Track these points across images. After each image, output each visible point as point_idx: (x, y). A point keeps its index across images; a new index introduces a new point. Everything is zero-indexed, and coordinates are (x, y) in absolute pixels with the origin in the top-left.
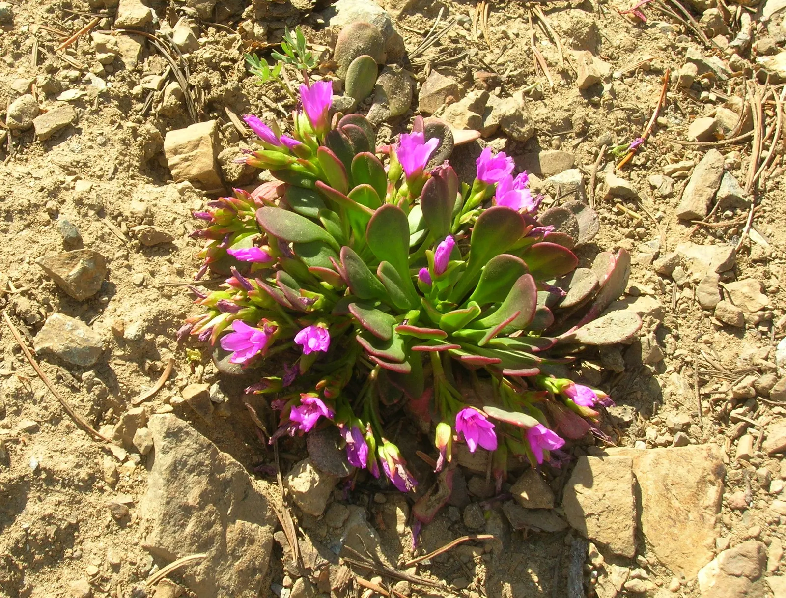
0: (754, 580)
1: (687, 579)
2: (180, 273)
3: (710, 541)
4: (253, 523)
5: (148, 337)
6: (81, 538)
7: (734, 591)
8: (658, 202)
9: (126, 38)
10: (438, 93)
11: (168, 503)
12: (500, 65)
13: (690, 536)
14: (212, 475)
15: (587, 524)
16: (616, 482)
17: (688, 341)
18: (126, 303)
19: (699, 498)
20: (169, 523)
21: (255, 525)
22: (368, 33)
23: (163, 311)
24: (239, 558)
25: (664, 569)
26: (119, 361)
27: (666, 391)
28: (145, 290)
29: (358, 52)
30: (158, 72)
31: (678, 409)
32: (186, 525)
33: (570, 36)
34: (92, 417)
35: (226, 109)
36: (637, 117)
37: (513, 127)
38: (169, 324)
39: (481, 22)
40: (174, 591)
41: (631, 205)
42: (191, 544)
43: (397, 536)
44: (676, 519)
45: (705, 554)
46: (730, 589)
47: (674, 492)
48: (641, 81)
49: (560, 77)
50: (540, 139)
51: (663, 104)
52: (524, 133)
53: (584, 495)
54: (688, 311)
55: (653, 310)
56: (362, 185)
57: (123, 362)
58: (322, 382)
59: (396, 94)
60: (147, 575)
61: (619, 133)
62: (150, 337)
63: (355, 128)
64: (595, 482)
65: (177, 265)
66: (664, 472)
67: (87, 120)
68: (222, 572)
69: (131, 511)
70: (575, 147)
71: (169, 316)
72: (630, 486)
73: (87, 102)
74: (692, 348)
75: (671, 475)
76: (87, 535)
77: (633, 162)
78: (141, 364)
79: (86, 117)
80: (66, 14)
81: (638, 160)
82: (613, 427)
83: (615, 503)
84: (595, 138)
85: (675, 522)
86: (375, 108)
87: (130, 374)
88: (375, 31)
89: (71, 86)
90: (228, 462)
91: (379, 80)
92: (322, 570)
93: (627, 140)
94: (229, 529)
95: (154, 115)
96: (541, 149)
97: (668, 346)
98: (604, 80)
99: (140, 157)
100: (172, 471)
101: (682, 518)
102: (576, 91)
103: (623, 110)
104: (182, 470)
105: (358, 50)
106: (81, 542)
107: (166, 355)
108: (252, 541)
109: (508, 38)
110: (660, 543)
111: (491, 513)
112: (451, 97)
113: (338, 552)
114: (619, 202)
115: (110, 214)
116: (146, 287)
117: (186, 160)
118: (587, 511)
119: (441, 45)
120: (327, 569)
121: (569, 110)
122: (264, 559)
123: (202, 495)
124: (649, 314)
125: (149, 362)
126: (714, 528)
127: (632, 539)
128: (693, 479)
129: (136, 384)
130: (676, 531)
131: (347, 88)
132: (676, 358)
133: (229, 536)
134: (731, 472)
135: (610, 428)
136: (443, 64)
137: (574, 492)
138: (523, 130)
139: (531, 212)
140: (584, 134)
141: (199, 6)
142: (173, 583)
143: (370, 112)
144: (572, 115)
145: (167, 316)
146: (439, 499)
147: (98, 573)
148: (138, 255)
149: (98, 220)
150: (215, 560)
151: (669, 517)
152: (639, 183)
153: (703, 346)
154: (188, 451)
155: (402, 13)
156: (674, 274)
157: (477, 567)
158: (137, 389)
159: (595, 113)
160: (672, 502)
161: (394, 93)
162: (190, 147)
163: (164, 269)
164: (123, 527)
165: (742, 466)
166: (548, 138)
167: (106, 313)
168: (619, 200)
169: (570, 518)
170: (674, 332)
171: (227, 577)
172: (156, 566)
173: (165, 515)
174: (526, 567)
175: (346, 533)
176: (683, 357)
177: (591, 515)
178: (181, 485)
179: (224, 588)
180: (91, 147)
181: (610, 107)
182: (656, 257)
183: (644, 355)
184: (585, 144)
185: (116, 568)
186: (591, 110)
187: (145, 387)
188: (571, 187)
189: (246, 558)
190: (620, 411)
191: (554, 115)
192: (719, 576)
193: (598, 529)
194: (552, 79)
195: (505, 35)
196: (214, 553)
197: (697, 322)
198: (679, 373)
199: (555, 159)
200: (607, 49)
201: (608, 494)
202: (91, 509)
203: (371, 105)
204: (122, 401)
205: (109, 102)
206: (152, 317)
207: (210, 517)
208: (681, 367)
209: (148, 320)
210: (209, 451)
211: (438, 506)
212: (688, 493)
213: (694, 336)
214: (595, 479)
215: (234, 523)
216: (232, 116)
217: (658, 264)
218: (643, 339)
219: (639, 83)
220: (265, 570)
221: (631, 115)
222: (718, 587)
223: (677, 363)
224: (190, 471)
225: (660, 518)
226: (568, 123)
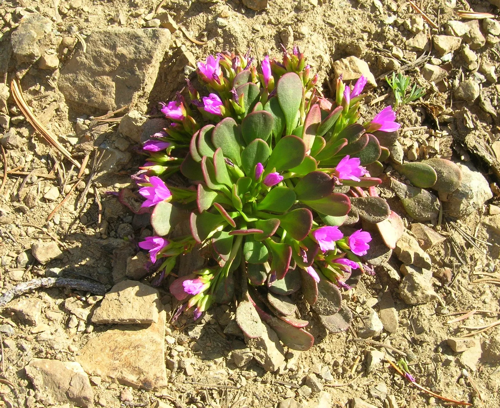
0: (67, 393)
1: (76, 357)
2: (265, 54)
3: (99, 372)
4: (115, 95)
5: (220, 31)
6: (104, 4)
7: (61, 379)
8: (365, 387)
9: (426, 41)
10: (425, 235)
11: (116, 34)
12: (459, 287)
13: (103, 360)
14: (135, 60)
15: (113, 293)
16: (138, 310)
17: (252, 388)
18: (242, 23)
19: (129, 368)
20: (105, 36)
21: (114, 96)
22: (455, 179)
23: (237, 40)
24: (94, 85)
25: (84, 343)
26: (205, 18)
27: (211, 363)
28: (250, 32)
29: (439, 173)
30: (405, 57)
31: (199, 370)
32: (106, 48)
33: (491, 341)
34: (170, 3)
35: (387, 94)
36: (431, 381)
37: (406, 283)
38: (231, 45)
39: (491, 278)
40: (71, 45)
41: (360, 367)
42: (96, 52)
43: (113, 184)
44: (115, 351)
45: (91, 369)
46: (62, 377)
47: (133, 352)
48: (464, 391)
49: (456, 327)
50: (406, 310)
51: (446, 403)
52: (404, 291)
53: (131, 291)
54: (277, 393)
55: (270, 359)
56: (325, 142)
57: (205, 21)
58: (194, 121)
59: (418, 205)
60: (81, 33)
61: (417, 366)
62: (220, 32)
63: (366, 140)
64: (139, 298)
65: (270, 52)
66: (147, 345)
67: (364, 13)
68: (84, 74)
69: (116, 24)
70: (404, 336)
71: (236, 44)
72: (135, 318)
73: (376, 13)
74: (248, 390)
75: (144, 350)
76: (106, 7)
77: (396, 374)
78: (205, 30)
79: (365, 12)
80: (436, 10)
81: (397, 378)
82: (185, 325)
83: (124, 309)
84: (411, 349)
85: (113, 351)
86: (403, 186)
87: (198, 25)
88: (457, 184)
89: (385, 6)
90: (144, 71)
91: (425, 191)
92: (91, 137)
93: (412, 372)
94: (108, 77)
95: (376, 54)
96: (398, 310)
97: (247, 372)
98: (457, 359)
99: (345, 44)
100: (134, 35)
101: (116, 356)
102: (446, 337)
103: (435, 369)
104: (136, 42)
105: (442, 173)
106: (102, 4)
107: (211, 44)
108: (104, 93)
109: (481, 295)
110: (101, 341)
111: (127, 241)
112: (423, 242)
113: (102, 146)
114: (361, 359)
115: (298, 16)
116: (253, 32)
117: (346, 67)
118: (121, 293)
119: (468, 248)
120: (92, 140)
121: (430, 331)
122: (96, 102)
123: (123, 55)
124: (266, 355)
125: (205, 33)
126: (108, 377)
127: (101, 319)
128: (141, 364)
129: (193, 28)
130: (107, 350)
131: (411, 163)
132: (239, 377)
133: (105, 77)
134: (148, 395)
135: (184, 321)
136: (452, 247)
137: (134, 286)
138: (405, 290)
139: (338, 282)
140: (414, 342)
141: (461, 89)
142: (75, 44)
143: (400, 183)
144: (426, 333)
145: (235, 42)
146: (133, 205)
147: (84, 12)
148: (275, 31)
149: (292, 7)
150: (90, 69)
151: (116, 347)
152: (380, 377)
153: (250, 400)
154: (147, 44)
155: (487, 225)
156: (305, 386)
157: (93, 230)
158: (190, 29)
159: (430, 349)
160: (127, 350)
161: (419, 202)
162: (354, 68)
163: (266, 45)
164: (108, 22)
165: (152, 403)
166: (407, 316)
167: (235, 13)
168: (363, 358)
169: (119, 284)
170: (259, 379)
171: (82, 78)
172: (86, 37)
173: (109, 33)
174: (91, 257)
175: (112, 150)
176: (240, 381)
177: (119, 295)
178: (127, 42)
179: (76, 77)
180: (344, 13)
181: (436, 360)
182: (318, 376)
183: (238, 351)
184: (407, 343)
185: (87, 20)
186: (433, 347)
187: (192, 34)
188: (369, 324)
189: (95, 91)
190: (197, 331)
191: (424, 320)
192: (72, 372)
193: (110, 300)
194: (453, 322)
195: (482, 293)
196: (93, 67)
197: (269, 398)
198: (229, 379)
199: (391, 318)
200: (487, 371)
201: (130, 305)
202: (119, 8)
203: (405, 184)
204: (181, 21)
205: (379, 27)
206: (232, 33)
207: (112, 63)
208: (232, 380)
209: (230, 30)
210: (147, 57)
211: (129, 205)
212: (131, 361)
213: (257, 393)
214: (141, 298)
215: (113, 81)
216: (382, 98)
217: (313, 377)
218: (248, 350)
219: (462, 390)
220: (90, 105)
221: (433, 376)
222: (64, 370)
223: (235, 377)
224: (136, 48)
225: (116, 341)
226: (421, 331)
